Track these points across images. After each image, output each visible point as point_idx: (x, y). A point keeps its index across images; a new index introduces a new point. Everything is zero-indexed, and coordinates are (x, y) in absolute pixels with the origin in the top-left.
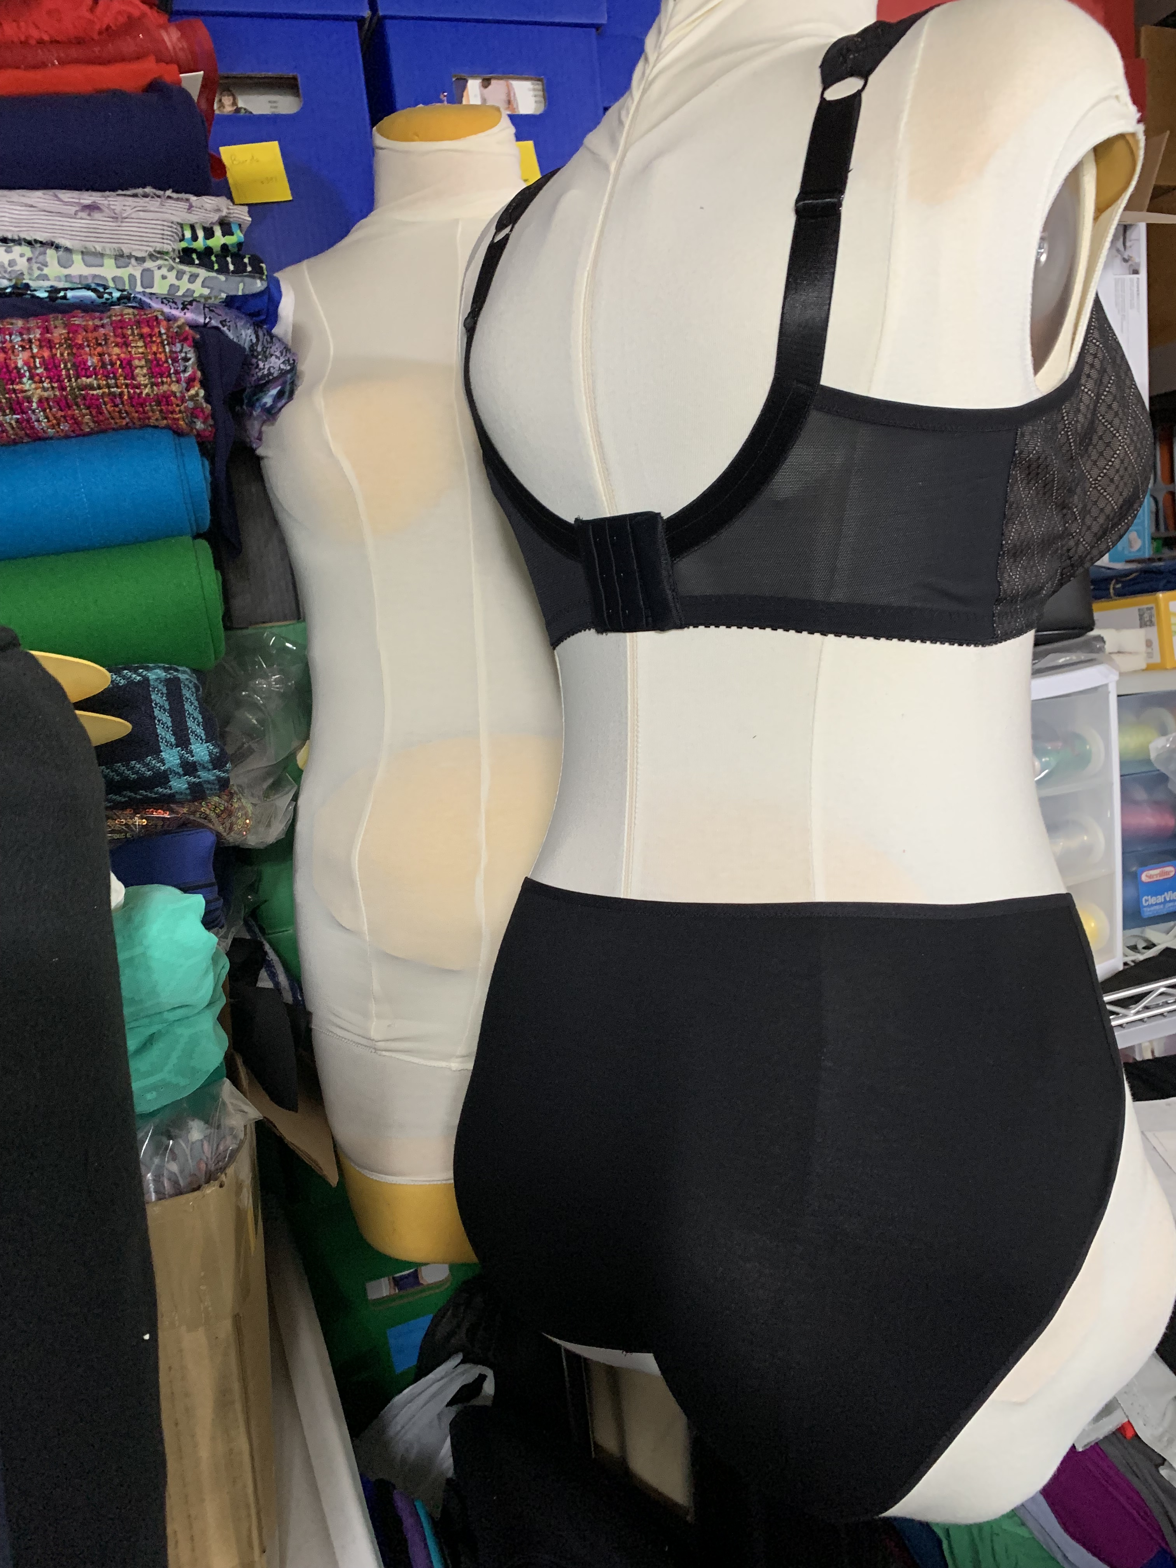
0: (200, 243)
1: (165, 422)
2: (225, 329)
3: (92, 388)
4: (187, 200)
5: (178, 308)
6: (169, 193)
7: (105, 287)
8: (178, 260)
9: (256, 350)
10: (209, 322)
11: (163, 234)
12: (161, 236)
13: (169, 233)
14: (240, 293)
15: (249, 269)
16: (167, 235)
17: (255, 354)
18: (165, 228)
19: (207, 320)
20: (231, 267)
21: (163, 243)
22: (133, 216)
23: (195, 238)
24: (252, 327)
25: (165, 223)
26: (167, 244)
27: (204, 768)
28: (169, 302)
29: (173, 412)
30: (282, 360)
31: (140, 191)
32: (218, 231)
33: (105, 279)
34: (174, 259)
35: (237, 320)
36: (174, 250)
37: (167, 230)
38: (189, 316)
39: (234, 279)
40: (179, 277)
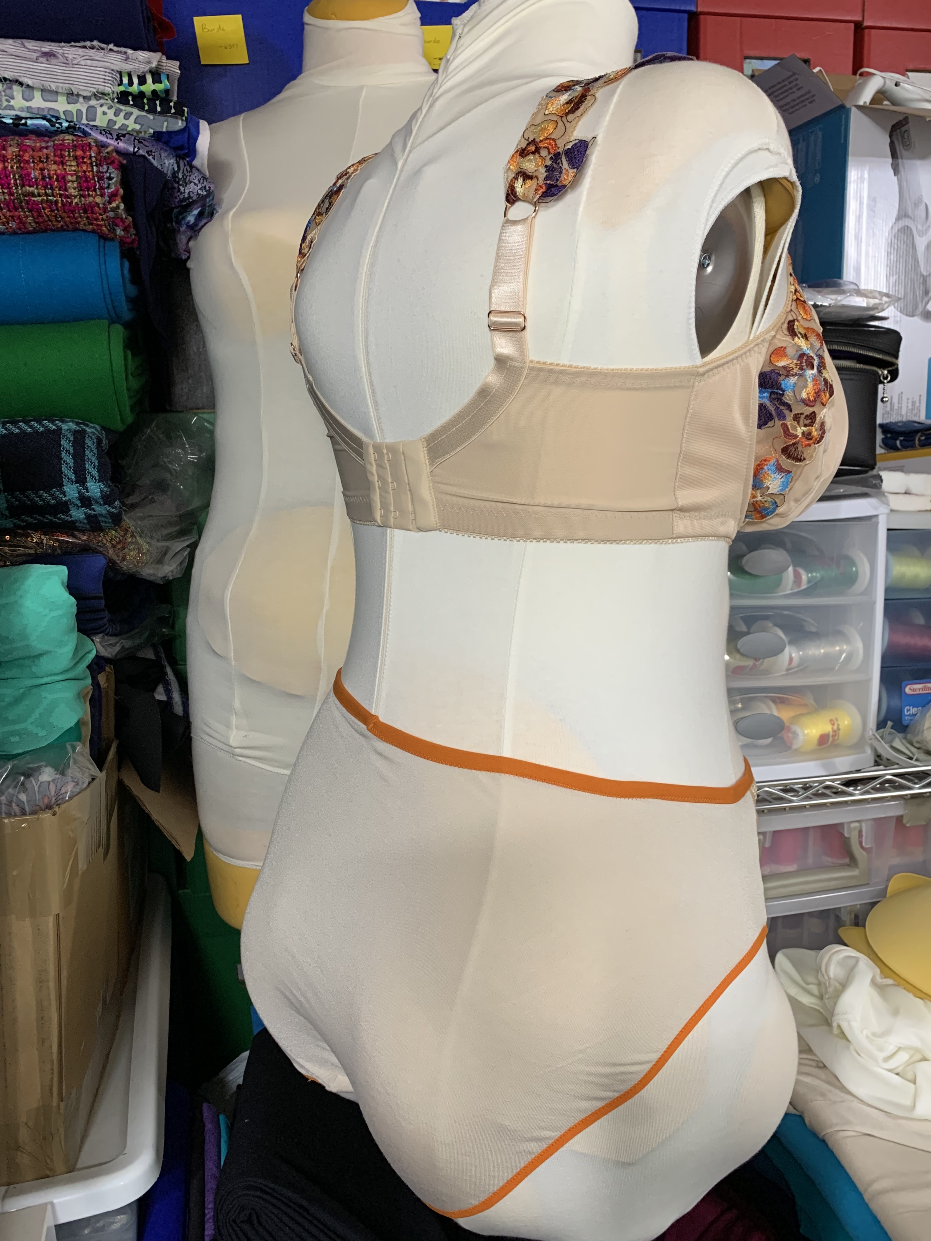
0: (135, 88)
1: (91, 227)
2: (151, 158)
3: (33, 195)
4: (126, 53)
5: (113, 139)
6: (111, 46)
7: (58, 118)
8: (116, 100)
9: (177, 177)
10: (137, 151)
11: (105, 79)
12: (103, 80)
13: (110, 78)
14: (164, 130)
15: (173, 111)
16: (109, 80)
17: (177, 180)
18: (107, 74)
19: (136, 150)
20: (159, 109)
21: (105, 86)
22: (83, 62)
23: (131, 83)
24: (175, 158)
25: (107, 70)
26: (108, 87)
27: (97, 502)
28: (106, 133)
29: (97, 219)
30: (200, 186)
31: (88, 44)
32: (149, 79)
33: (58, 111)
34: (114, 99)
35: (162, 151)
36: (113, 92)
37: (109, 76)
38: (122, 145)
39: (161, 118)
40: (116, 114)
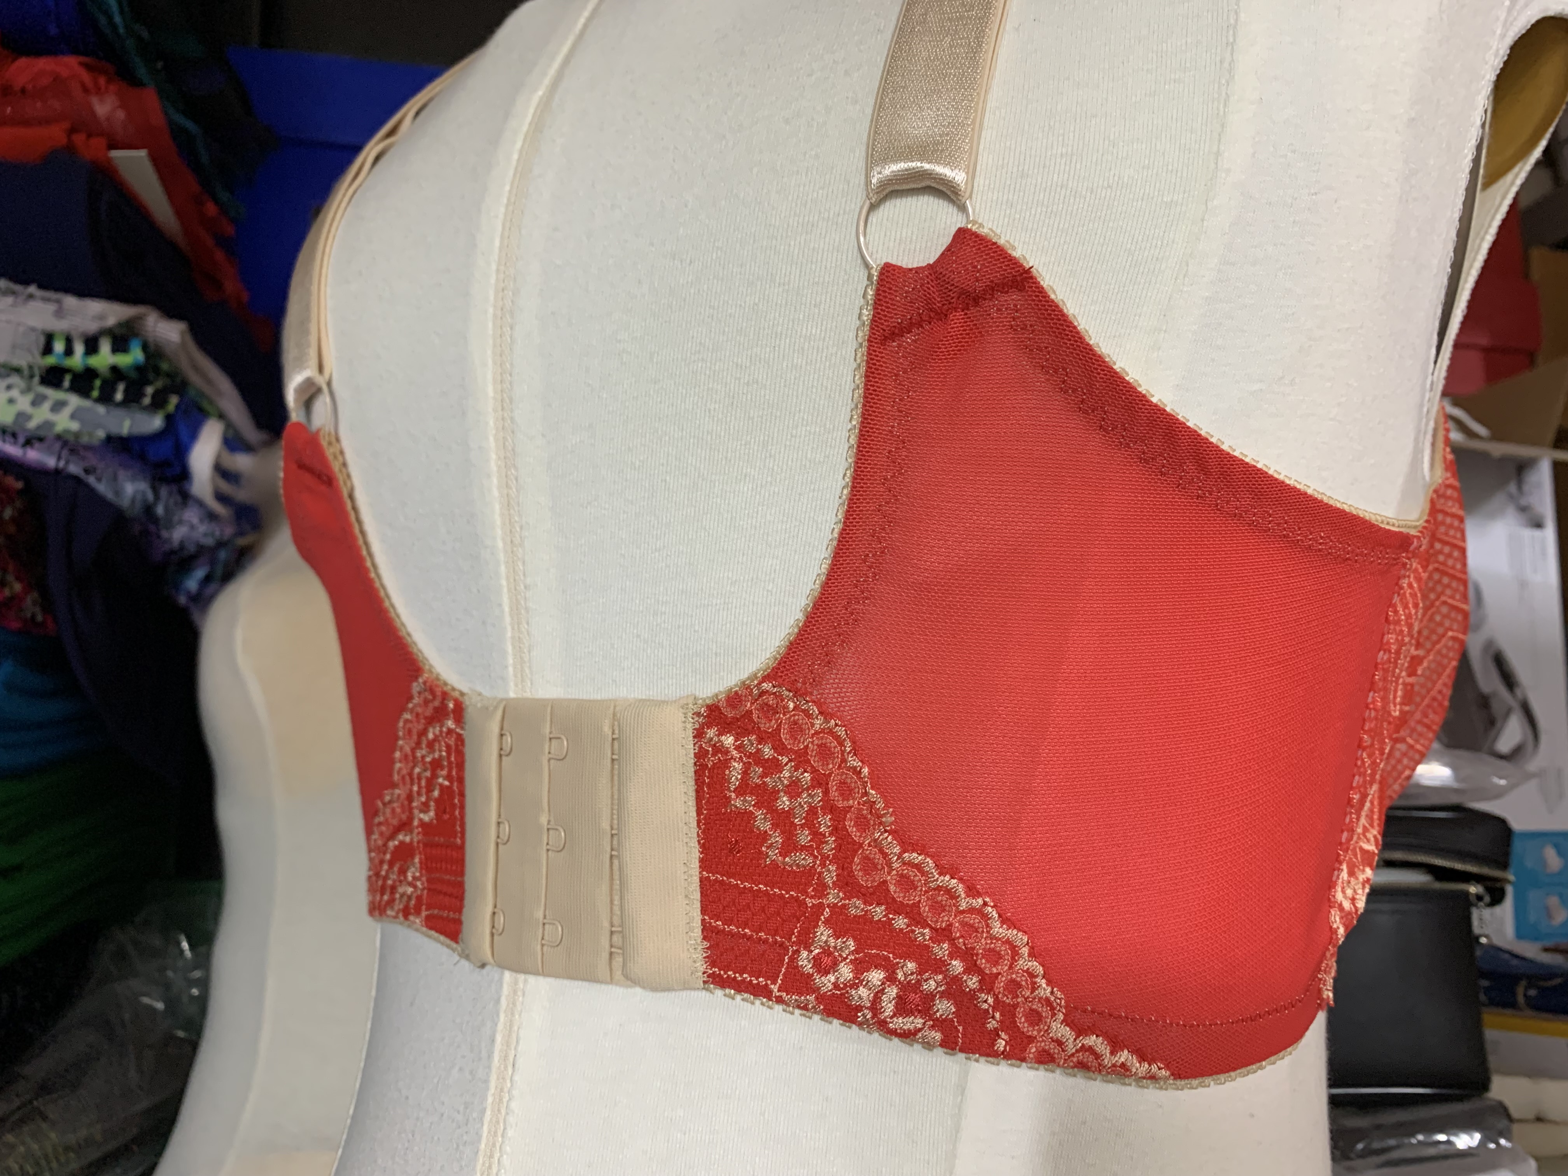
0: (78, 360)
2: (91, 480)
4: (58, 301)
5: (18, 445)
6: (31, 289)
8: (37, 380)
9: (155, 513)
10: (65, 467)
13: (27, 343)
14: (127, 433)
15: (147, 401)
16: (22, 345)
17: (154, 518)
18: (19, 335)
19: (62, 464)
20: (119, 396)
21: (14, 355)
23: (69, 351)
24: (147, 482)
25: (20, 329)
32: (105, 347)
34: (32, 376)
35: (119, 469)
36: (31, 366)
37: (25, 339)
38: (33, 455)
39: (119, 412)
40: (35, 403)
